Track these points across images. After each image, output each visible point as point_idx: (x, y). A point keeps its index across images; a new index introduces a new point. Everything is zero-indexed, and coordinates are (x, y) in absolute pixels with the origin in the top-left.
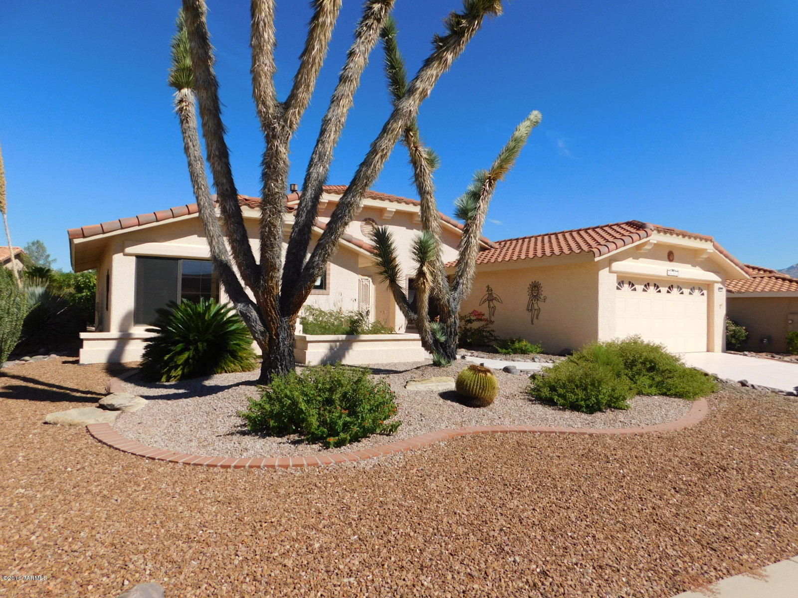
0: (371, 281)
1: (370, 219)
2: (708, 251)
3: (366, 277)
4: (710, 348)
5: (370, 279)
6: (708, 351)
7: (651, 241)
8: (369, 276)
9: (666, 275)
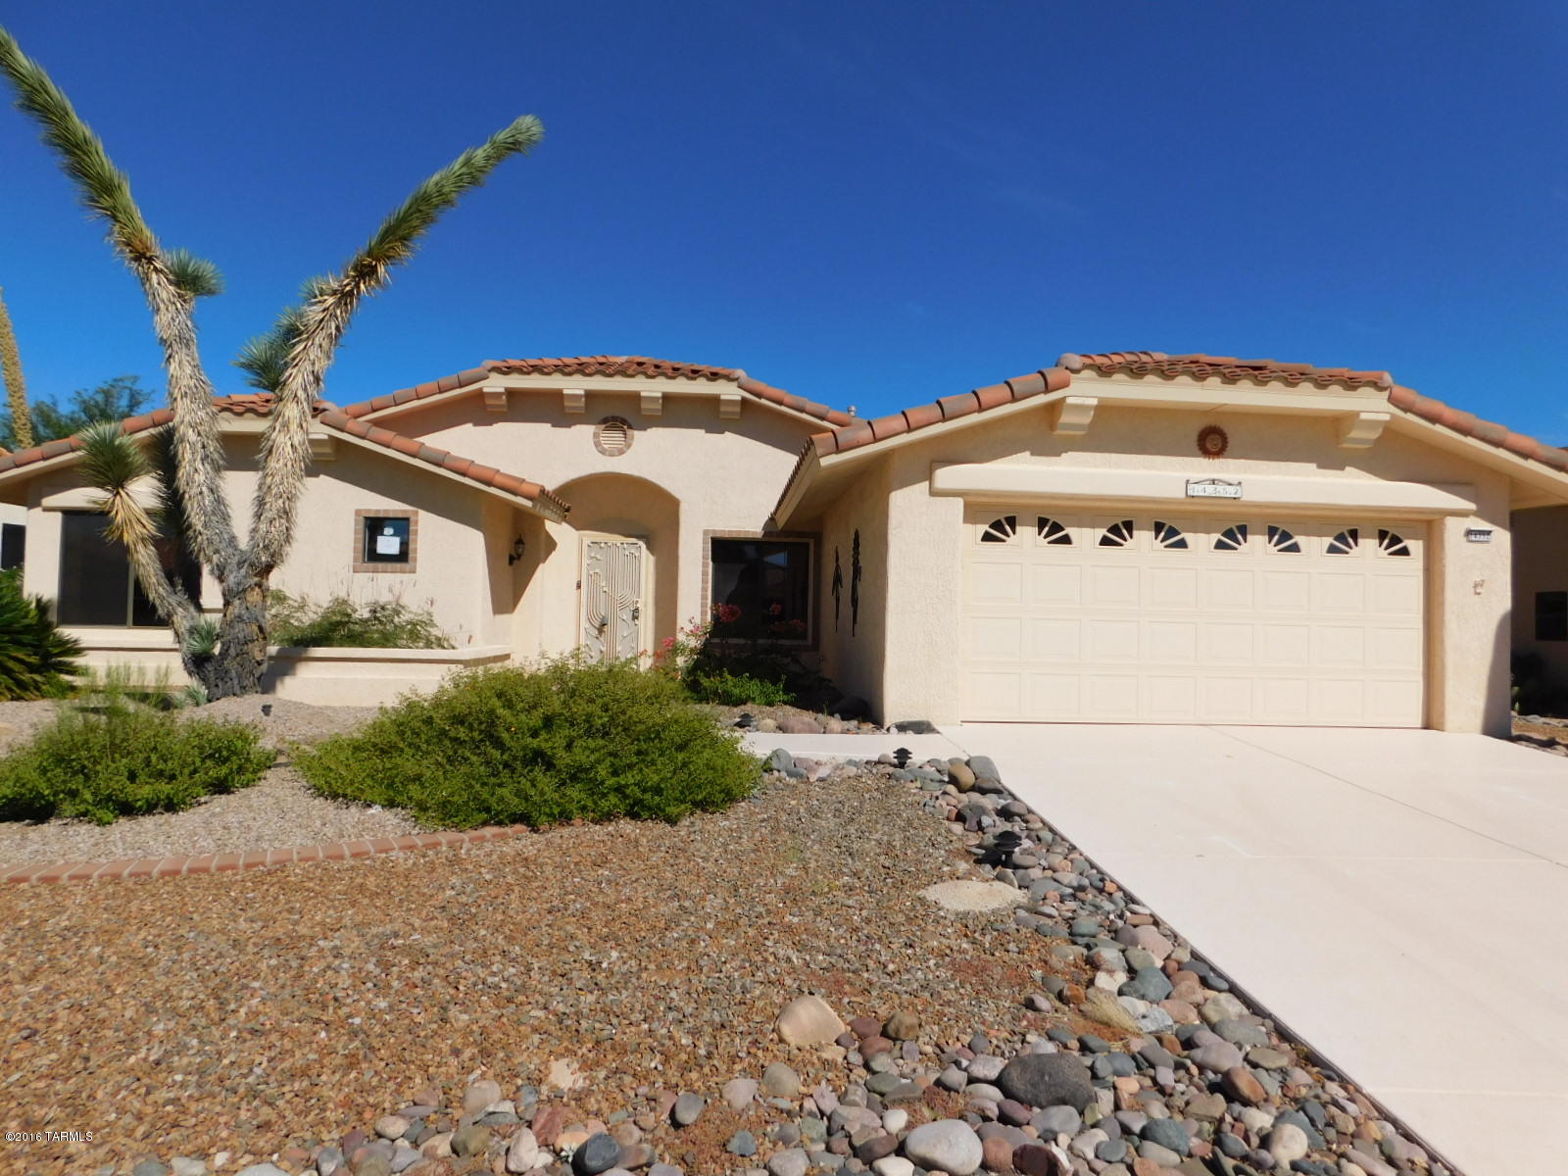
0: (644, 546)
1: (615, 419)
2: (1363, 416)
3: (634, 540)
4: (1435, 720)
5: (641, 543)
6: (1427, 726)
7: (1070, 401)
8: (639, 537)
9: (1184, 495)
